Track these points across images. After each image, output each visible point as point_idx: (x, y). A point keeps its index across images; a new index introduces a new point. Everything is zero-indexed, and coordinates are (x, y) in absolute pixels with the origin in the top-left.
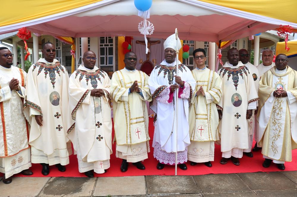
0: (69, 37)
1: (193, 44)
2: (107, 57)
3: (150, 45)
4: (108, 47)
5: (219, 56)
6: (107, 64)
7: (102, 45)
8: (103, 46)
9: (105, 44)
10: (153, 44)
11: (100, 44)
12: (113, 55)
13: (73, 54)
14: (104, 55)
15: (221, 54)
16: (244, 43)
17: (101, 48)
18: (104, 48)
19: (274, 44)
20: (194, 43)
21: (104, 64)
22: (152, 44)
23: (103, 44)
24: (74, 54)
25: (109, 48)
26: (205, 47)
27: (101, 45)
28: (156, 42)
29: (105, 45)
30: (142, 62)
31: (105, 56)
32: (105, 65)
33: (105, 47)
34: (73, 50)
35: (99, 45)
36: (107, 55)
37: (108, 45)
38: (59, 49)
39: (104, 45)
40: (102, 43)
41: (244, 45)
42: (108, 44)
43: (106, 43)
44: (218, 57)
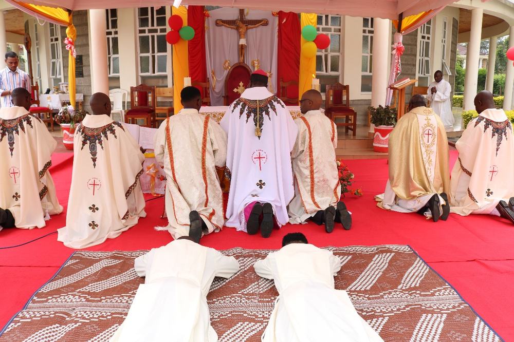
0: (56, 7)
1: (338, 27)
2: (154, 57)
3: (247, 29)
4: (155, 34)
5: (399, 49)
6: (154, 72)
7: (143, 31)
8: (145, 33)
9: (150, 27)
10: (252, 28)
11: (139, 28)
12: (166, 51)
13: (70, 48)
14: (149, 52)
15: (402, 45)
16: (445, 29)
17: (140, 37)
18: (148, 36)
19: (508, 30)
20: (340, 25)
21: (148, 71)
22: (249, 26)
23: (146, 29)
24: (73, 48)
25: (158, 36)
26: (365, 34)
27: (141, 32)
28: (258, 23)
29: (150, 31)
30: (228, 67)
31: (150, 55)
32: (150, 74)
33: (150, 35)
34: (70, 39)
35: (138, 32)
36: (153, 52)
37: (156, 31)
38: (57, 42)
39: (147, 31)
40: (144, 26)
41: (445, 32)
42: (155, 27)
43: (153, 25)
44: (394, 52)
